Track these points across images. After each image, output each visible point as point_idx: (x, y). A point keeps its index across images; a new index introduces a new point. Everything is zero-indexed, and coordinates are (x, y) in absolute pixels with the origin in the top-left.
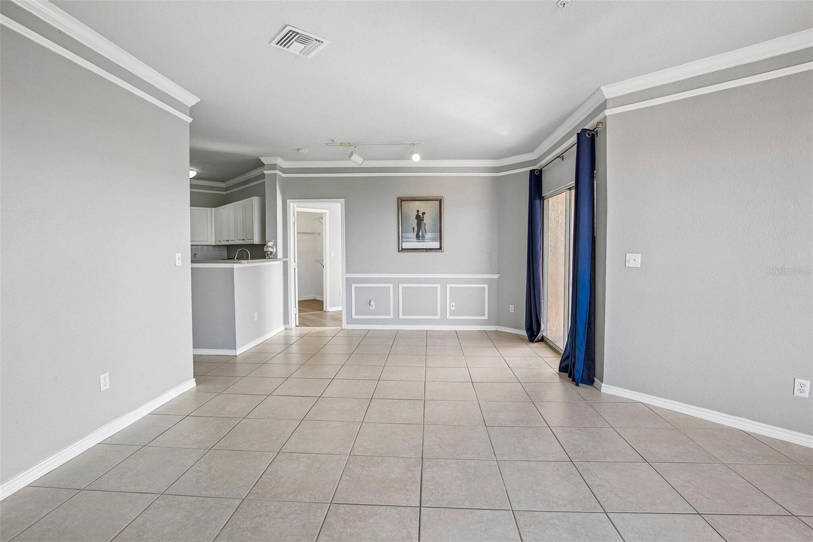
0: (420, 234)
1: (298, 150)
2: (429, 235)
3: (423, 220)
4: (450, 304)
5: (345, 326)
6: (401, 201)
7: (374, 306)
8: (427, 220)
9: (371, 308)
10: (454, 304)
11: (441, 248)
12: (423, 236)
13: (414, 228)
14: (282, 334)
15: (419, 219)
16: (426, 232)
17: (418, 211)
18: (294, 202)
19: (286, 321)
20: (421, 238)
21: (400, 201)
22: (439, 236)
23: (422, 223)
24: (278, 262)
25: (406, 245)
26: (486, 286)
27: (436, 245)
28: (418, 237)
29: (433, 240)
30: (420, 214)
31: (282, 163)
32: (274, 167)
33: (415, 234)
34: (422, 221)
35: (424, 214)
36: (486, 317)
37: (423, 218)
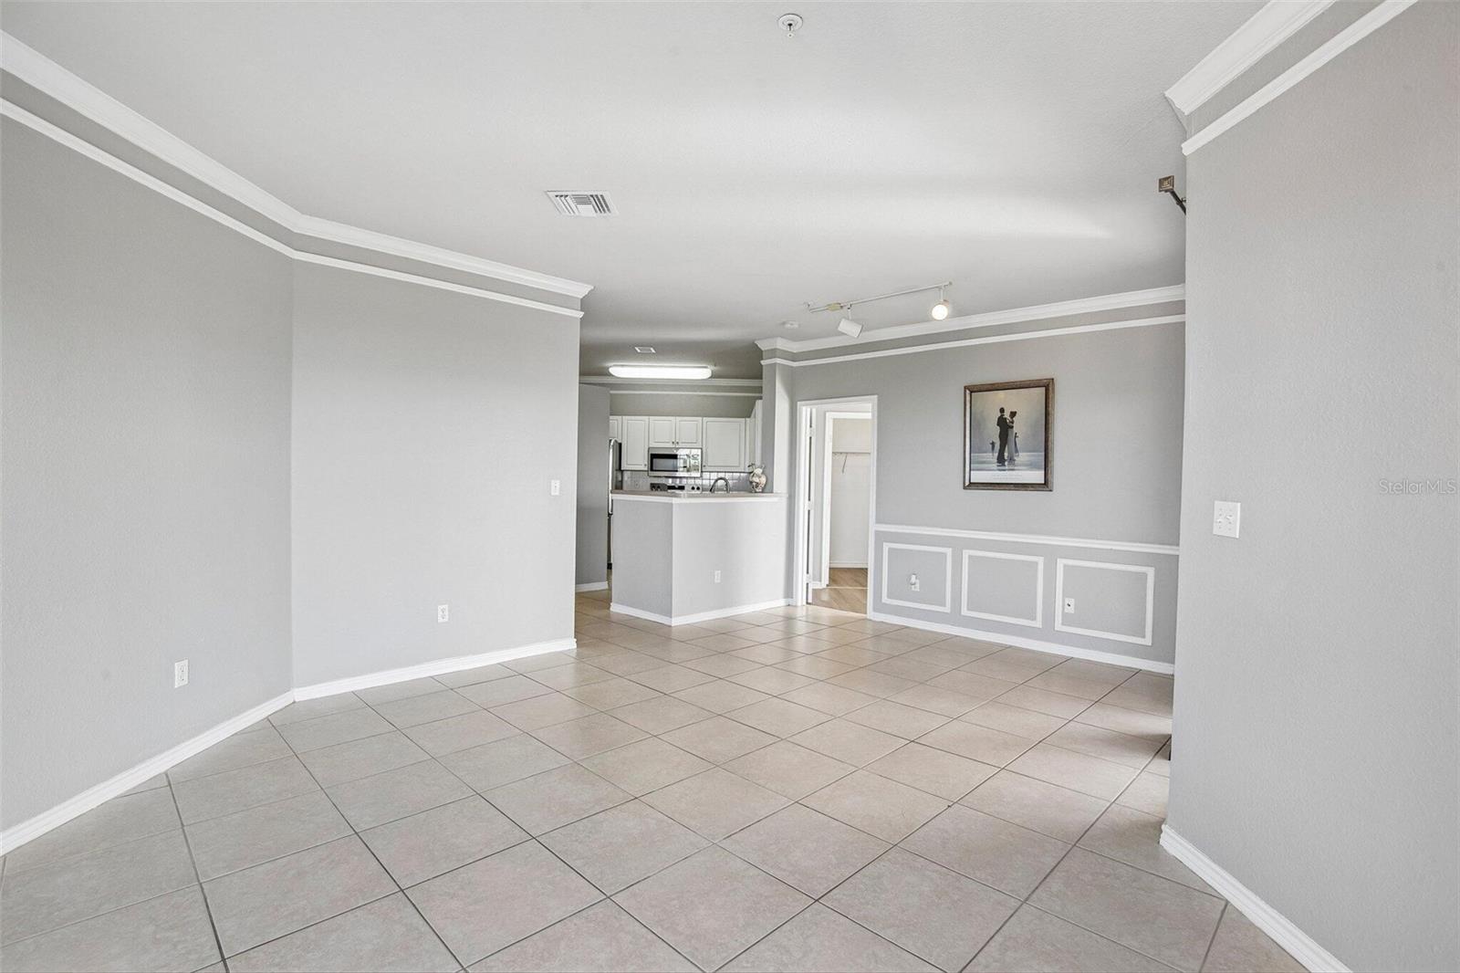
0: (1006, 454)
1: (784, 323)
2: (1022, 457)
3: (1012, 427)
4: (1064, 601)
5: (871, 614)
6: (971, 392)
7: (918, 585)
8: (1019, 427)
9: (913, 589)
10: (1072, 601)
11: (1045, 485)
12: (1011, 460)
13: (993, 444)
14: (781, 612)
15: (1005, 426)
16: (1017, 451)
17: (1002, 410)
18: (807, 405)
19: (789, 592)
20: (1006, 463)
21: (968, 392)
22: (1043, 458)
23: (1010, 432)
24: (775, 499)
25: (977, 477)
26: (1151, 572)
27: (1038, 476)
28: (1001, 460)
29: (1032, 466)
30: (1007, 415)
31: (781, 344)
32: (774, 353)
33: (996, 455)
34: (1010, 430)
35: (1013, 414)
36: (1148, 641)
37: (1012, 422)
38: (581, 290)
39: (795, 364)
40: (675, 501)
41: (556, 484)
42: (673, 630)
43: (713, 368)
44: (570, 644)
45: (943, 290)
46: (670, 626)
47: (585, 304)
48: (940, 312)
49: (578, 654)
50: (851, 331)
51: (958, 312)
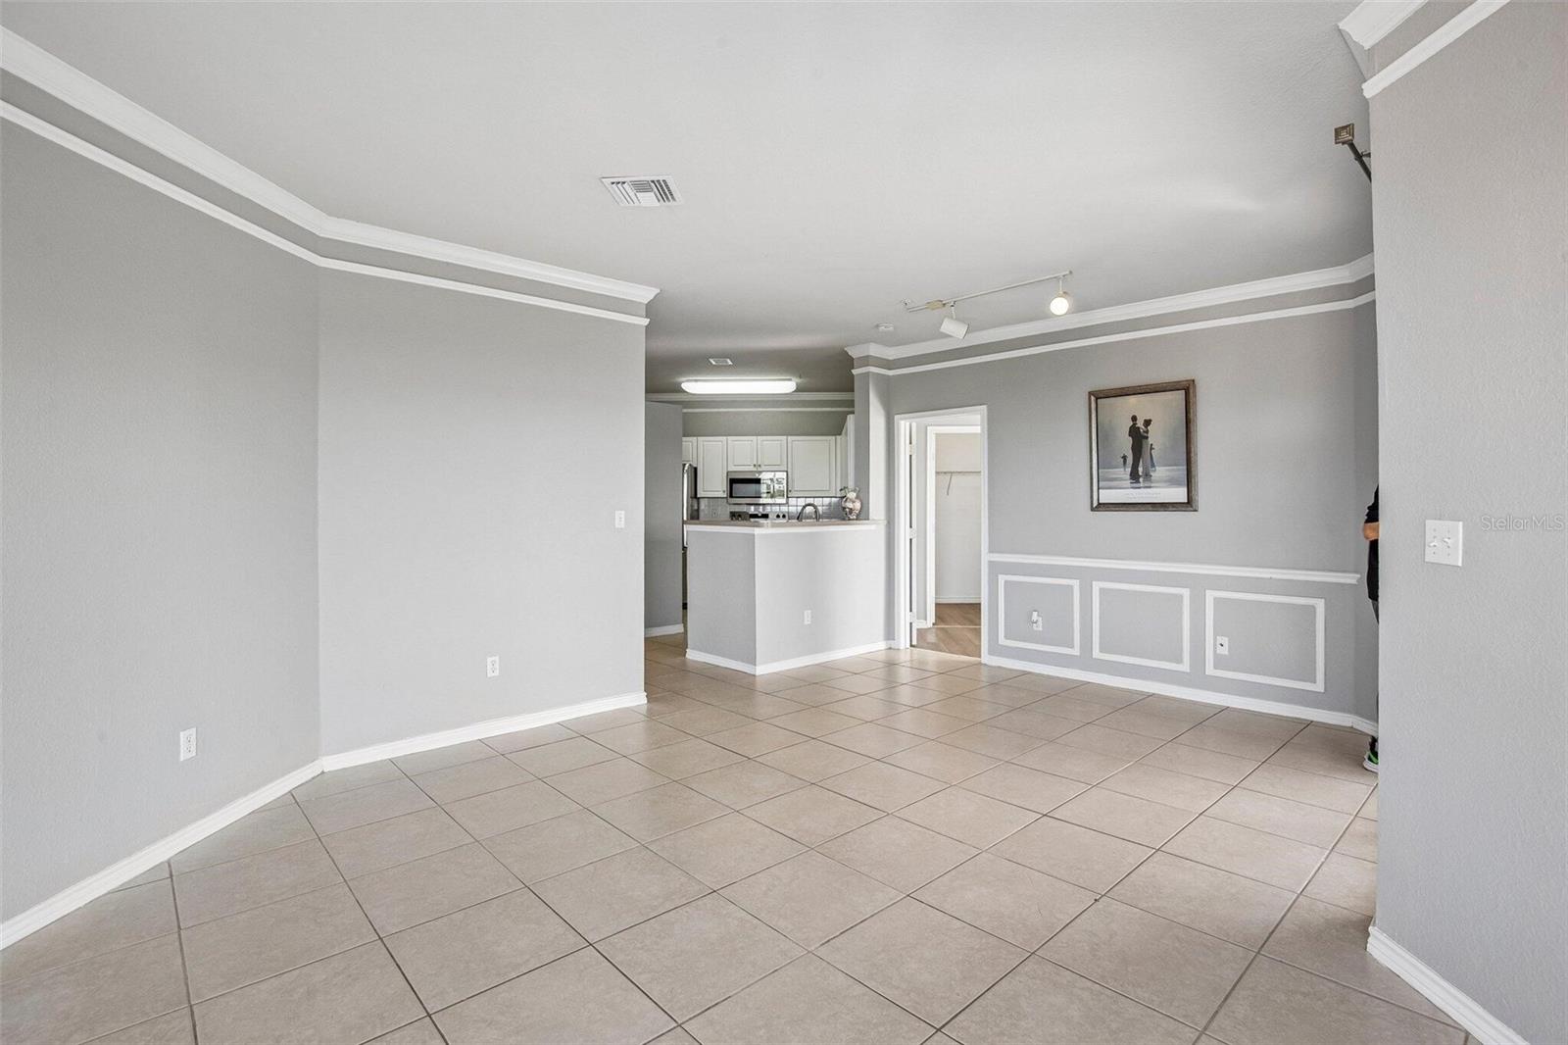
0: (1140, 469)
1: (877, 326)
2: (1160, 472)
3: (1147, 438)
4: (1215, 640)
5: (986, 658)
6: (1097, 399)
7: (1040, 623)
8: (1156, 438)
9: (1035, 629)
10: (1225, 640)
11: (1189, 504)
12: (1147, 476)
13: (1124, 458)
14: (882, 657)
15: (1138, 436)
16: (1153, 466)
17: (1134, 419)
18: (905, 419)
19: (890, 633)
20: (1141, 480)
21: (1093, 398)
22: (1185, 473)
23: (1144, 446)
24: (873, 527)
25: (1107, 496)
26: (1320, 605)
27: (1179, 494)
28: (1134, 476)
29: (1172, 482)
30: (1140, 424)
31: (875, 350)
32: (866, 360)
33: (1129, 470)
34: (1144, 441)
35: (1147, 423)
36: (1319, 686)
37: (1147, 432)
38: (644, 294)
39: (891, 373)
40: (757, 531)
41: (620, 515)
42: (757, 679)
43: (799, 380)
44: (638, 699)
45: (1063, 281)
46: (754, 676)
47: (650, 310)
48: (1060, 306)
49: (649, 710)
50: (955, 332)
51: (1079, 307)
